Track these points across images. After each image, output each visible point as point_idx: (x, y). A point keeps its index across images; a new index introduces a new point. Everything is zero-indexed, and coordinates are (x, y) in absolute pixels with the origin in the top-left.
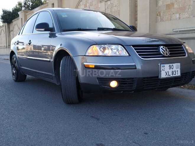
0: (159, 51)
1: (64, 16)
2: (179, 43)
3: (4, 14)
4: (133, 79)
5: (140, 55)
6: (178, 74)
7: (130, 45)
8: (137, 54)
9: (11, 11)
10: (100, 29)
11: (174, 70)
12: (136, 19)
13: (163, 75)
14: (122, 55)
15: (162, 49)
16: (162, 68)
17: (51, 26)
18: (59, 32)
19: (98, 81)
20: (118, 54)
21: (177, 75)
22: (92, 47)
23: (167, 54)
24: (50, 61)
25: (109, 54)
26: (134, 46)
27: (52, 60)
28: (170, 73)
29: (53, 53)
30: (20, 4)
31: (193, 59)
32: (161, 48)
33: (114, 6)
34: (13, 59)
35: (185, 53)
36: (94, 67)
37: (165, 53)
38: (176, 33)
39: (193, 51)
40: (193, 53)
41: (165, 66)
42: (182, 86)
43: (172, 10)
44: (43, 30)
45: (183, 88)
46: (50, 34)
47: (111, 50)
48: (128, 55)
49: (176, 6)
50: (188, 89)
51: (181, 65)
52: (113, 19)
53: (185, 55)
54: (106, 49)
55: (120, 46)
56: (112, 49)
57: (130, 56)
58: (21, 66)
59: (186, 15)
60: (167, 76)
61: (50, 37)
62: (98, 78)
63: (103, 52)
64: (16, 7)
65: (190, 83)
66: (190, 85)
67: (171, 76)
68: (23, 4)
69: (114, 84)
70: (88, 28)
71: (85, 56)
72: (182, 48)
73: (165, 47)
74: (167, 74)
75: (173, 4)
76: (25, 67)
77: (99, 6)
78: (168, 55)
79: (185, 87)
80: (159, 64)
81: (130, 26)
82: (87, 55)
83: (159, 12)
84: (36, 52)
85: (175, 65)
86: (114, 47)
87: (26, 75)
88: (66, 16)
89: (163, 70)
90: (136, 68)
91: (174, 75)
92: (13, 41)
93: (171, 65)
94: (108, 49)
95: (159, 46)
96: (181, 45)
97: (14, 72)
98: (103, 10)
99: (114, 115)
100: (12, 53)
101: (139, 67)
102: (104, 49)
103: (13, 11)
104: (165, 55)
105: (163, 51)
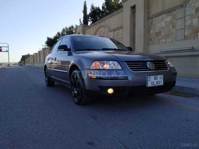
0: (146, 66)
1: (79, 40)
2: (163, 60)
3: (48, 40)
4: (125, 87)
5: (131, 69)
6: (162, 83)
7: (123, 61)
8: (129, 68)
9: (53, 38)
10: (104, 49)
11: (158, 80)
12: (134, 43)
13: (149, 84)
14: (117, 68)
15: (149, 65)
16: (148, 79)
17: (69, 47)
18: (74, 51)
19: (98, 88)
20: (114, 68)
21: (160, 84)
22: (95, 62)
23: (152, 68)
24: (67, 73)
25: (107, 68)
26: (126, 62)
27: (68, 72)
28: (155, 83)
29: (69, 66)
30: (59, 34)
31: (173, 72)
32: (148, 63)
33: (119, 34)
34: (46, 70)
35: (167, 67)
36: (95, 77)
37: (151, 67)
38: (163, 53)
39: (173, 65)
40: (174, 67)
41: (151, 78)
42: (166, 92)
43: (160, 36)
44: (63, 50)
45: (166, 94)
46: (68, 53)
47: (108, 65)
48: (121, 68)
49: (162, 34)
50: (170, 94)
51: (164, 77)
52: (117, 43)
53: (167, 69)
54: (105, 64)
55: (116, 62)
56: (110, 64)
57: (123, 69)
58: (51, 75)
59: (170, 40)
60: (152, 85)
61: (68, 55)
62: (98, 86)
63: (103, 66)
64: (56, 36)
65: (171, 90)
66: (172, 91)
67: (156, 85)
68: (61, 34)
69: (110, 91)
70: (96, 49)
71: (89, 69)
72: (165, 63)
73: (151, 63)
74: (153, 83)
75: (160, 32)
76: (53, 76)
77: (109, 34)
78: (154, 69)
79: (168, 93)
80: (146, 76)
81: (128, 47)
82: (90, 68)
83: (151, 38)
84: (63, 66)
85: (159, 76)
86: (111, 62)
87: (54, 83)
88: (80, 40)
89: (149, 80)
90: (127, 79)
91: (158, 85)
92: (47, 57)
93: (156, 76)
94: (107, 64)
95: (146, 62)
96: (164, 61)
97: (47, 79)
98: (112, 37)
99: (109, 115)
100: (46, 67)
101: (130, 78)
102: (104, 64)
103: (54, 38)
104: (151, 69)
105: (150, 66)
